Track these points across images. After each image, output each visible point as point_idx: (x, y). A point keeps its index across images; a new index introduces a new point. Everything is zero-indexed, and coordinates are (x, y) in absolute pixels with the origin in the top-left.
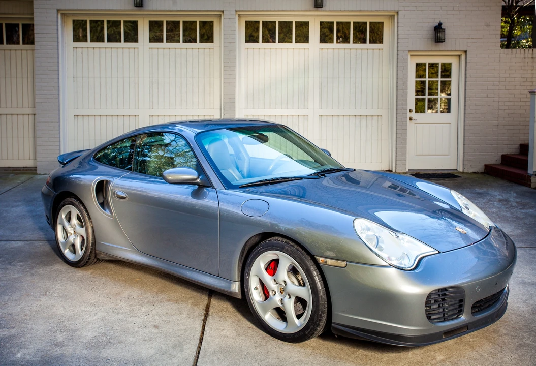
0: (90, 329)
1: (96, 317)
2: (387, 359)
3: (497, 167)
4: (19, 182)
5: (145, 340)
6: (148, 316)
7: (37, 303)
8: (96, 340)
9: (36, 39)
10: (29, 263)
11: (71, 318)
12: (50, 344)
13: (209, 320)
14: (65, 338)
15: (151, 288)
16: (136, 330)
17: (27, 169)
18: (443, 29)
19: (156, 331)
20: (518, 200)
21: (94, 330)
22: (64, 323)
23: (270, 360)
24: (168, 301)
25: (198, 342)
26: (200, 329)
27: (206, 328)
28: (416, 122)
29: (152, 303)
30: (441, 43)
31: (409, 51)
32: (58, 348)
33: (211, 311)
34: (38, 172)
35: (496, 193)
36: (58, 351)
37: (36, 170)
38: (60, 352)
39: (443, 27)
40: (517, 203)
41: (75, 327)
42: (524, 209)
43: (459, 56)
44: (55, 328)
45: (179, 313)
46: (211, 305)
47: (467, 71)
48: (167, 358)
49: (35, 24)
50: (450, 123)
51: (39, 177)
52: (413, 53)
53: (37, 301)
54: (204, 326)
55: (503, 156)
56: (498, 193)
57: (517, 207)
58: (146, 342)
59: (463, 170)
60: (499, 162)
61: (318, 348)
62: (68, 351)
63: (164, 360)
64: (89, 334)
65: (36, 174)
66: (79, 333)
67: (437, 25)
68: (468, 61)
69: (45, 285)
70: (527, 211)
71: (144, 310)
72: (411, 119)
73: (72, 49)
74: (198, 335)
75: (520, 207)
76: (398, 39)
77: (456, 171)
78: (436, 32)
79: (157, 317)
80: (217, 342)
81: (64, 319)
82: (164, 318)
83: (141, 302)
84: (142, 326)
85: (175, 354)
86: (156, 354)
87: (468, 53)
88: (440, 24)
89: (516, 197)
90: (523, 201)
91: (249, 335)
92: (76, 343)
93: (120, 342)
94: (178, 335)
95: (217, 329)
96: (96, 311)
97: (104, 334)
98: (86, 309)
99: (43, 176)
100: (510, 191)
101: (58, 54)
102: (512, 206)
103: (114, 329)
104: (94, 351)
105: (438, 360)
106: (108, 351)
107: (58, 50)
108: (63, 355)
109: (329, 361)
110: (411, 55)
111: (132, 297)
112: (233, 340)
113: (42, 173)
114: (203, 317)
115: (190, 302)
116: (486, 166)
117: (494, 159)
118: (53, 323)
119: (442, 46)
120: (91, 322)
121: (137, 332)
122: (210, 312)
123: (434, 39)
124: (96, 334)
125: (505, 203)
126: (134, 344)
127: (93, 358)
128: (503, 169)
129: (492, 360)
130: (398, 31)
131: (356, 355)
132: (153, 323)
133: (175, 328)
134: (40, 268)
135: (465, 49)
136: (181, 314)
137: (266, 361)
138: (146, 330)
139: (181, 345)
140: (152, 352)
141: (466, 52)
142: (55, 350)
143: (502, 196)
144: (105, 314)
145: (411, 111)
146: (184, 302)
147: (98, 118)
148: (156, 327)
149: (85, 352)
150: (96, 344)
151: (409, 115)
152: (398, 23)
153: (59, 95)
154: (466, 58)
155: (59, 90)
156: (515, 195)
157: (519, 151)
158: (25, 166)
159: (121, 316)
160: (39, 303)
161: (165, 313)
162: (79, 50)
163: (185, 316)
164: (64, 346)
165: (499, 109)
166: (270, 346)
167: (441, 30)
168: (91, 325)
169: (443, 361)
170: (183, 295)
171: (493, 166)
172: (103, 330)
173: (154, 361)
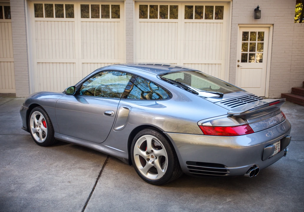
0: (31, 183)
1: (36, 177)
2: (198, 200)
3: (288, 95)
4: (5, 102)
5: (62, 189)
6: (66, 176)
7: (3, 169)
8: (33, 189)
9: (12, 16)
10: (3, 147)
11: (21, 177)
12: (6, 191)
13: (101, 178)
14: (16, 188)
15: (71, 161)
16: (57, 183)
17: (11, 94)
18: (260, 10)
19: (69, 184)
20: (297, 114)
21: (33, 183)
22: (17, 180)
23: (130, 201)
24: (80, 168)
25: (91, 190)
26: (94, 183)
27: (98, 183)
28: (241, 68)
29: (70, 169)
30: (258, 19)
31: (239, 24)
32: (10, 193)
33: (103, 173)
34: (17, 96)
35: (285, 110)
36: (10, 195)
37: (15, 95)
38: (11, 195)
39: (260, 9)
40: (296, 115)
41: (23, 182)
42: (299, 119)
43: (269, 27)
44: (11, 182)
45: (84, 174)
46: (103, 171)
47: (273, 37)
48: (72, 199)
49: (11, 6)
50: (262, 69)
51: (17, 99)
52: (241, 26)
53: (4, 167)
54: (97, 182)
55: (293, 89)
56: (286, 110)
57: (295, 118)
58: (62, 190)
59: (268, 97)
60: (290, 92)
61: (160, 194)
62: (16, 195)
63: (70, 200)
64: (30, 186)
65: (16, 97)
66: (24, 185)
67: (256, 8)
68: (274, 31)
69: (10, 159)
70: (301, 120)
71: (64, 173)
72: (238, 66)
73: (34, 21)
74: (92, 187)
75: (297, 118)
76: (232, 16)
77: (264, 97)
78: (255, 12)
79: (71, 177)
80: (102, 191)
81: (17, 177)
82: (75, 177)
83: (63, 169)
84: (62, 182)
85: (77, 197)
86: (66, 197)
87: (274, 25)
88: (258, 7)
89: (296, 113)
90: (300, 115)
91: (122, 187)
92: (22, 190)
93: (47, 190)
94: (81, 186)
95: (104, 183)
96: (36, 174)
97: (38, 186)
98: (31, 172)
99: (19, 99)
100: (294, 109)
101: (26, 25)
102: (292, 118)
103: (45, 183)
104: (31, 195)
105: (227, 201)
106: (39, 195)
107: (26, 22)
108: (12, 197)
109: (164, 201)
110: (240, 27)
111: (59, 166)
112: (112, 190)
113: (19, 97)
114: (98, 177)
115: (92, 169)
116: (282, 94)
117: (287, 90)
118: (11, 180)
119: (258, 21)
120: (32, 179)
121: (58, 185)
122: (102, 175)
123: (254, 17)
124: (33, 186)
125: (289, 115)
126: (55, 191)
127: (29, 198)
128: (291, 96)
129: (258, 201)
130: (232, 12)
131: (181, 198)
132: (68, 180)
133: (80, 183)
134: (9, 150)
135: (273, 23)
136: (85, 175)
137: (129, 201)
138: (63, 184)
139: (81, 192)
140: (64, 195)
141: (273, 25)
142: (8, 194)
143: (288, 112)
144: (41, 175)
145: (238, 61)
146: (88, 168)
147: (51, 64)
148: (69, 182)
149: (26, 195)
150: (33, 191)
151: (237, 63)
152: (232, 7)
153: (27, 50)
154: (273, 29)
155: (27, 47)
156: (296, 111)
157: (302, 86)
158: (10, 93)
159: (50, 176)
160: (5, 169)
161: (76, 175)
162: (39, 23)
163: (87, 176)
164: (14, 192)
165: (291, 60)
166: (133, 193)
167: (258, 11)
168: (32, 181)
169: (230, 201)
170: (89, 165)
171: (286, 94)
172: (38, 184)
173: (64, 200)
